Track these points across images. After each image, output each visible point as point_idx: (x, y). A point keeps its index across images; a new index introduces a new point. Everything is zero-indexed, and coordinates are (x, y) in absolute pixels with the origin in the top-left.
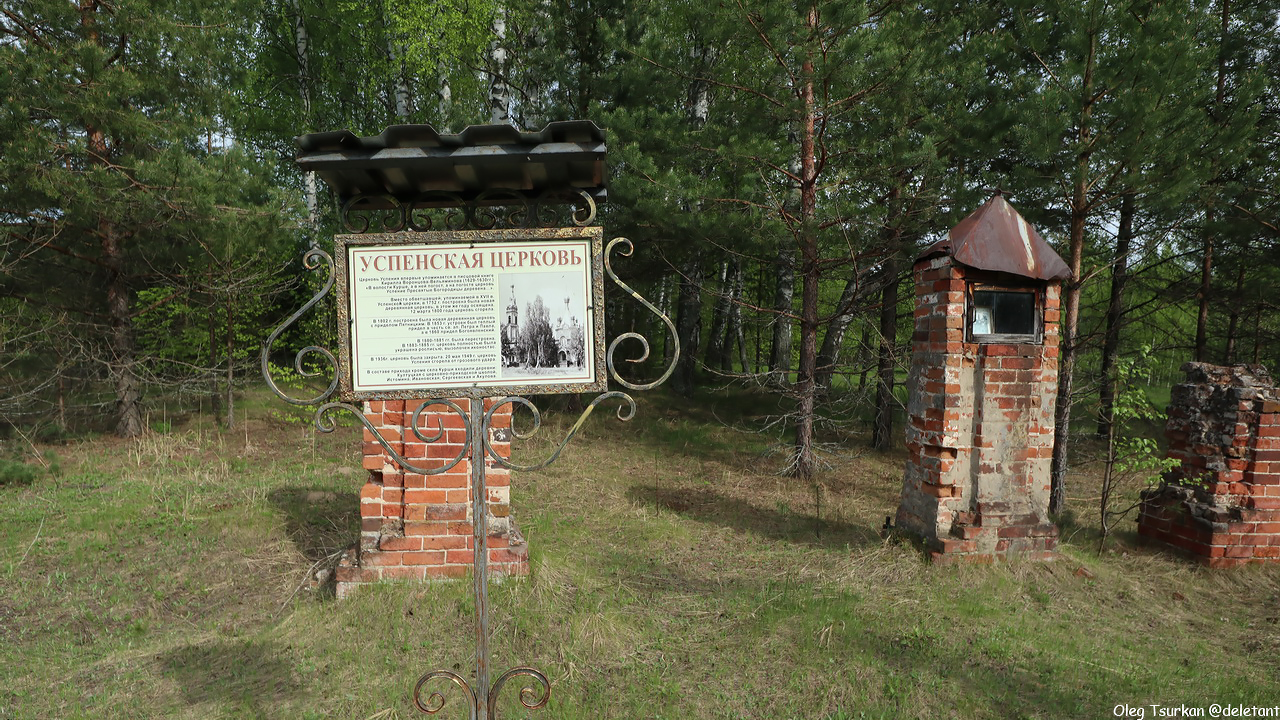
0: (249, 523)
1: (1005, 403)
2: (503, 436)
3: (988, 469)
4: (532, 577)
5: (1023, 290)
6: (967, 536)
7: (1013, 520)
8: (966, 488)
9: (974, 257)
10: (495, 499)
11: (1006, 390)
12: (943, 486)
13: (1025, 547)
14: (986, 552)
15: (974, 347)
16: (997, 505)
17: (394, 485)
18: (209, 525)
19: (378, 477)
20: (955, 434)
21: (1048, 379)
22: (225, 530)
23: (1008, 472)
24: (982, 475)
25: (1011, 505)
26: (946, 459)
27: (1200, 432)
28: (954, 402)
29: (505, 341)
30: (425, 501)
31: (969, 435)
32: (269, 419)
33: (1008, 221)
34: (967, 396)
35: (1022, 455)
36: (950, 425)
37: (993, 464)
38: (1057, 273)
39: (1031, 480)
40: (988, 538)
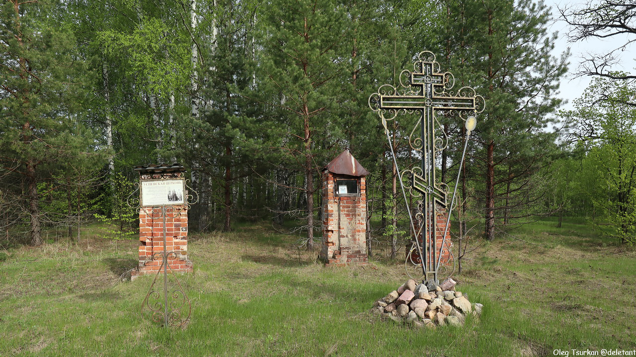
0: (97, 267)
1: (348, 215)
2: (184, 230)
3: (343, 236)
4: (194, 273)
5: (353, 179)
6: (336, 258)
7: (352, 252)
8: (337, 243)
9: (335, 170)
10: (182, 249)
11: (348, 211)
12: (330, 243)
13: (356, 261)
14: (343, 263)
15: (337, 198)
16: (346, 248)
17: (149, 245)
18: (82, 269)
19: (144, 243)
20: (332, 226)
21: (363, 207)
22: (88, 270)
23: (350, 237)
24: (341, 238)
25: (351, 248)
26: (330, 233)
27: (418, 223)
28: (331, 215)
29: (168, 197)
30: (159, 250)
31: (337, 226)
32: (95, 238)
33: (348, 158)
34: (336, 213)
35: (354, 232)
36: (330, 223)
37: (345, 235)
38: (363, 174)
39: (359, 240)
40: (344, 258)
